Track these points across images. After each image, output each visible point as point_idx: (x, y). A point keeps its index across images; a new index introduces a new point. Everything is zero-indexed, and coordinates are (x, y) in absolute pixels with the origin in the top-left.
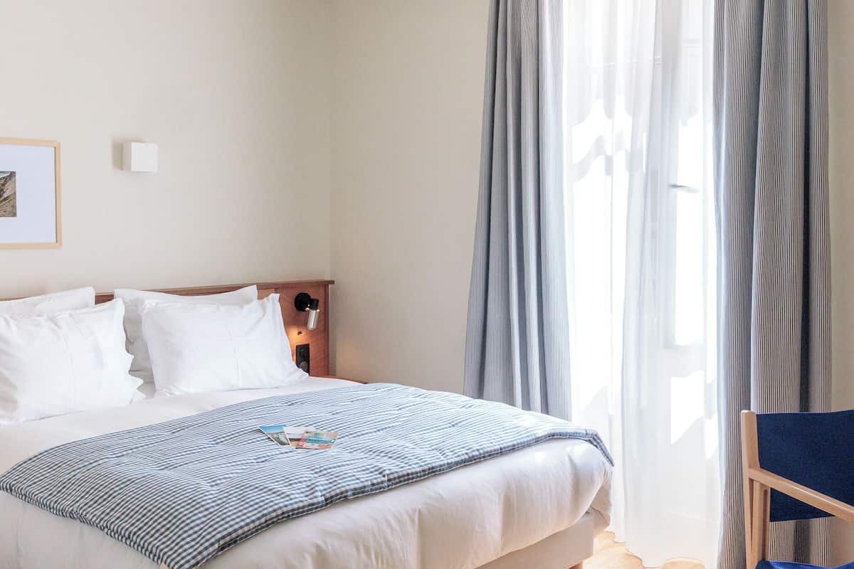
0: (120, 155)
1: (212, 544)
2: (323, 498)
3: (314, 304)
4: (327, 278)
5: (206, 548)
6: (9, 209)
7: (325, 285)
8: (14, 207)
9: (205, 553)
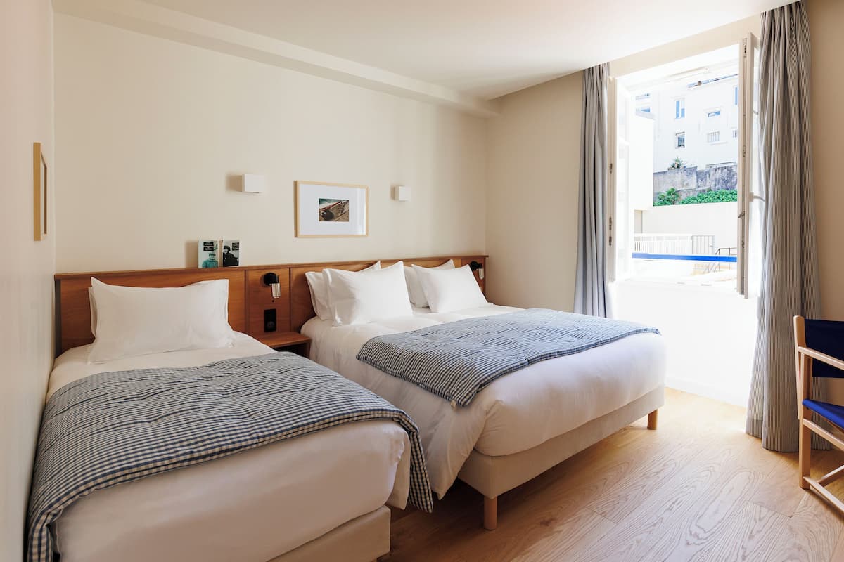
0: (394, 193)
1: (476, 386)
2: (527, 361)
3: (480, 266)
4: (484, 254)
5: (473, 389)
6: (346, 218)
7: (484, 257)
8: (348, 217)
9: (473, 391)
